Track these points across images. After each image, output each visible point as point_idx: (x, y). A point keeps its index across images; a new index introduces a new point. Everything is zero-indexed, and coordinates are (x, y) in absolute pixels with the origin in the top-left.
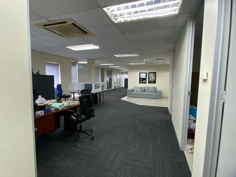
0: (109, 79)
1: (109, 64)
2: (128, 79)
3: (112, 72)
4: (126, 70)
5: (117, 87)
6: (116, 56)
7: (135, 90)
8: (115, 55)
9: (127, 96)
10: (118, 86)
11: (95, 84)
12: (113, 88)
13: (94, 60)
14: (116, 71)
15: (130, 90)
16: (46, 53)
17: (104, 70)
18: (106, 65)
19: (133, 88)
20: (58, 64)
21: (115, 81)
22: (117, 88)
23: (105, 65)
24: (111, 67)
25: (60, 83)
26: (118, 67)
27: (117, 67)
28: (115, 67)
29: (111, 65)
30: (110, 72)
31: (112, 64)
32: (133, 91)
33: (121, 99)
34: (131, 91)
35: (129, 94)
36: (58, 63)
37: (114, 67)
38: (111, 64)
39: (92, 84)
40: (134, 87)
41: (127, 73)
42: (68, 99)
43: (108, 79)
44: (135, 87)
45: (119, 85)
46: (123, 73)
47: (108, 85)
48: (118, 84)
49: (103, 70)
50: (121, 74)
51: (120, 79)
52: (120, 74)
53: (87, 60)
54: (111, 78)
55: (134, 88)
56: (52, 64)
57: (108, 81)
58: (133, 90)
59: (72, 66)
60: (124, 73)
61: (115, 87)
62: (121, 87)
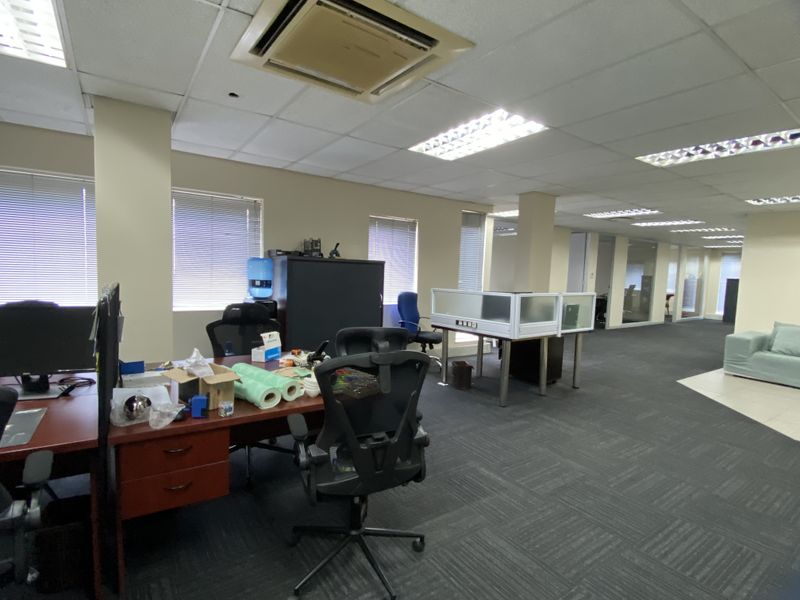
0: (644, 278)
1: (633, 214)
2: (737, 281)
3: (656, 250)
4: (734, 239)
5: (678, 317)
6: (656, 163)
7: (777, 345)
8: (647, 159)
9: (721, 370)
10: (684, 314)
11: (523, 299)
13: (548, 197)
14: (680, 246)
15: (748, 341)
16: (371, 186)
17: (613, 241)
18: (619, 215)
19: (766, 330)
20: (414, 223)
21: (670, 291)
23: (613, 215)
24: (644, 224)
25: (414, 290)
26: (683, 223)
27: (676, 223)
28: (669, 223)
29: (642, 216)
30: (645, 250)
31: (648, 212)
32: (769, 350)
33: (681, 381)
34: (752, 347)
35: (739, 361)
36: (412, 220)
37: (663, 224)
38: (641, 213)
39: (509, 298)
40: (776, 325)
41: (737, 253)
42: (431, 347)
43: (636, 281)
44: (781, 328)
45: (693, 310)
46: (716, 254)
48: (685, 304)
49: (606, 241)
50: (706, 259)
51: (700, 283)
52: (702, 260)
53: (517, 199)
54: (650, 275)
55: (775, 333)
56: (393, 224)
57: (638, 288)
58: (764, 344)
59: (464, 229)
60: (724, 254)
61: (668, 317)
62: (701, 317)
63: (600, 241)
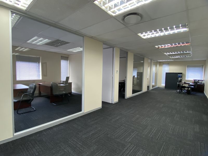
0: (137, 73)
5: (151, 88)
10: (153, 86)
12: (145, 89)
17: (127, 53)
22: (153, 90)
43: (135, 74)
45: (154, 84)
46: (161, 63)
47: (135, 82)
50: (158, 65)
52: (156, 66)
57: (136, 77)
60: (163, 64)
62: (157, 87)
63: (120, 58)
